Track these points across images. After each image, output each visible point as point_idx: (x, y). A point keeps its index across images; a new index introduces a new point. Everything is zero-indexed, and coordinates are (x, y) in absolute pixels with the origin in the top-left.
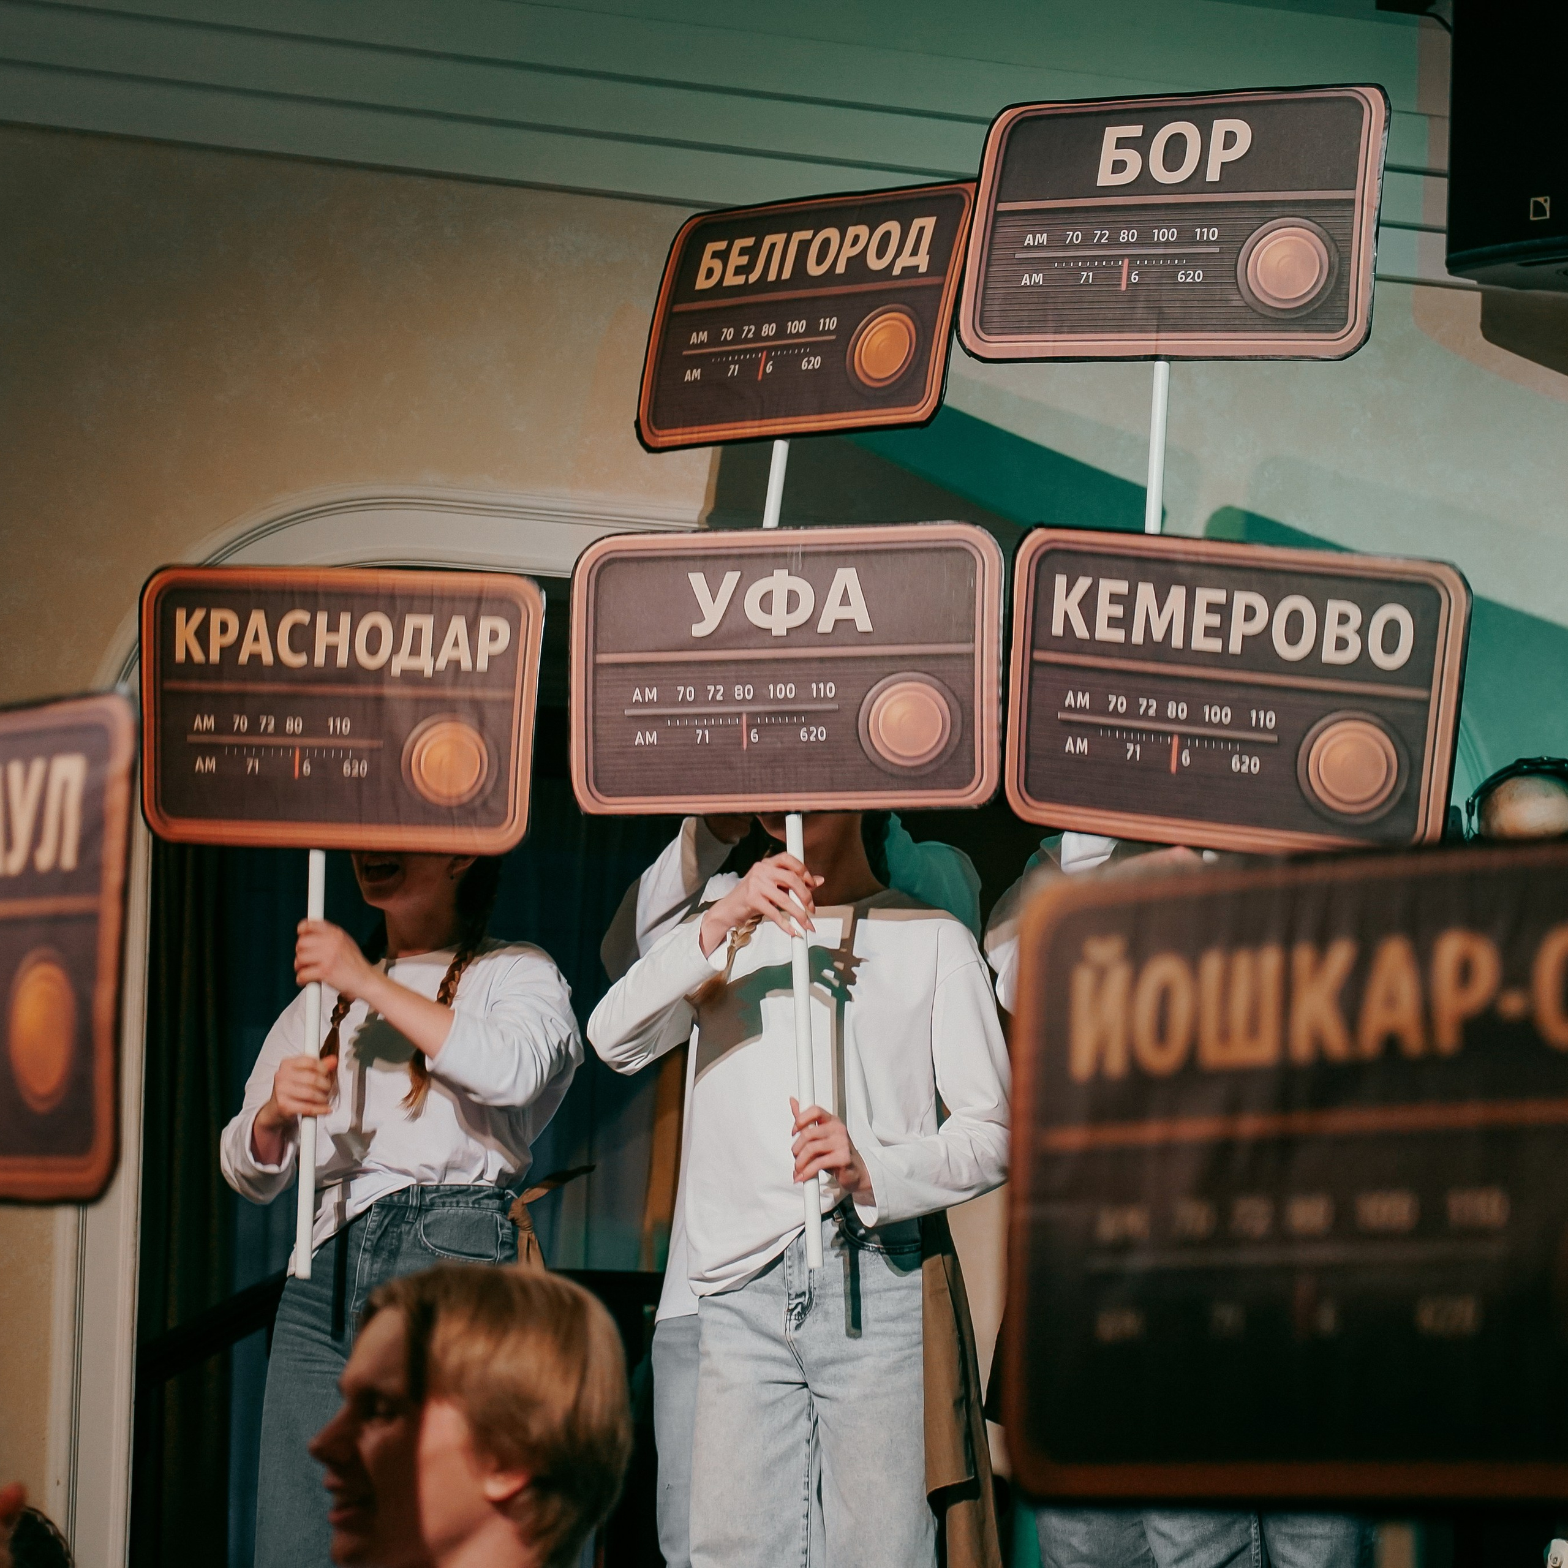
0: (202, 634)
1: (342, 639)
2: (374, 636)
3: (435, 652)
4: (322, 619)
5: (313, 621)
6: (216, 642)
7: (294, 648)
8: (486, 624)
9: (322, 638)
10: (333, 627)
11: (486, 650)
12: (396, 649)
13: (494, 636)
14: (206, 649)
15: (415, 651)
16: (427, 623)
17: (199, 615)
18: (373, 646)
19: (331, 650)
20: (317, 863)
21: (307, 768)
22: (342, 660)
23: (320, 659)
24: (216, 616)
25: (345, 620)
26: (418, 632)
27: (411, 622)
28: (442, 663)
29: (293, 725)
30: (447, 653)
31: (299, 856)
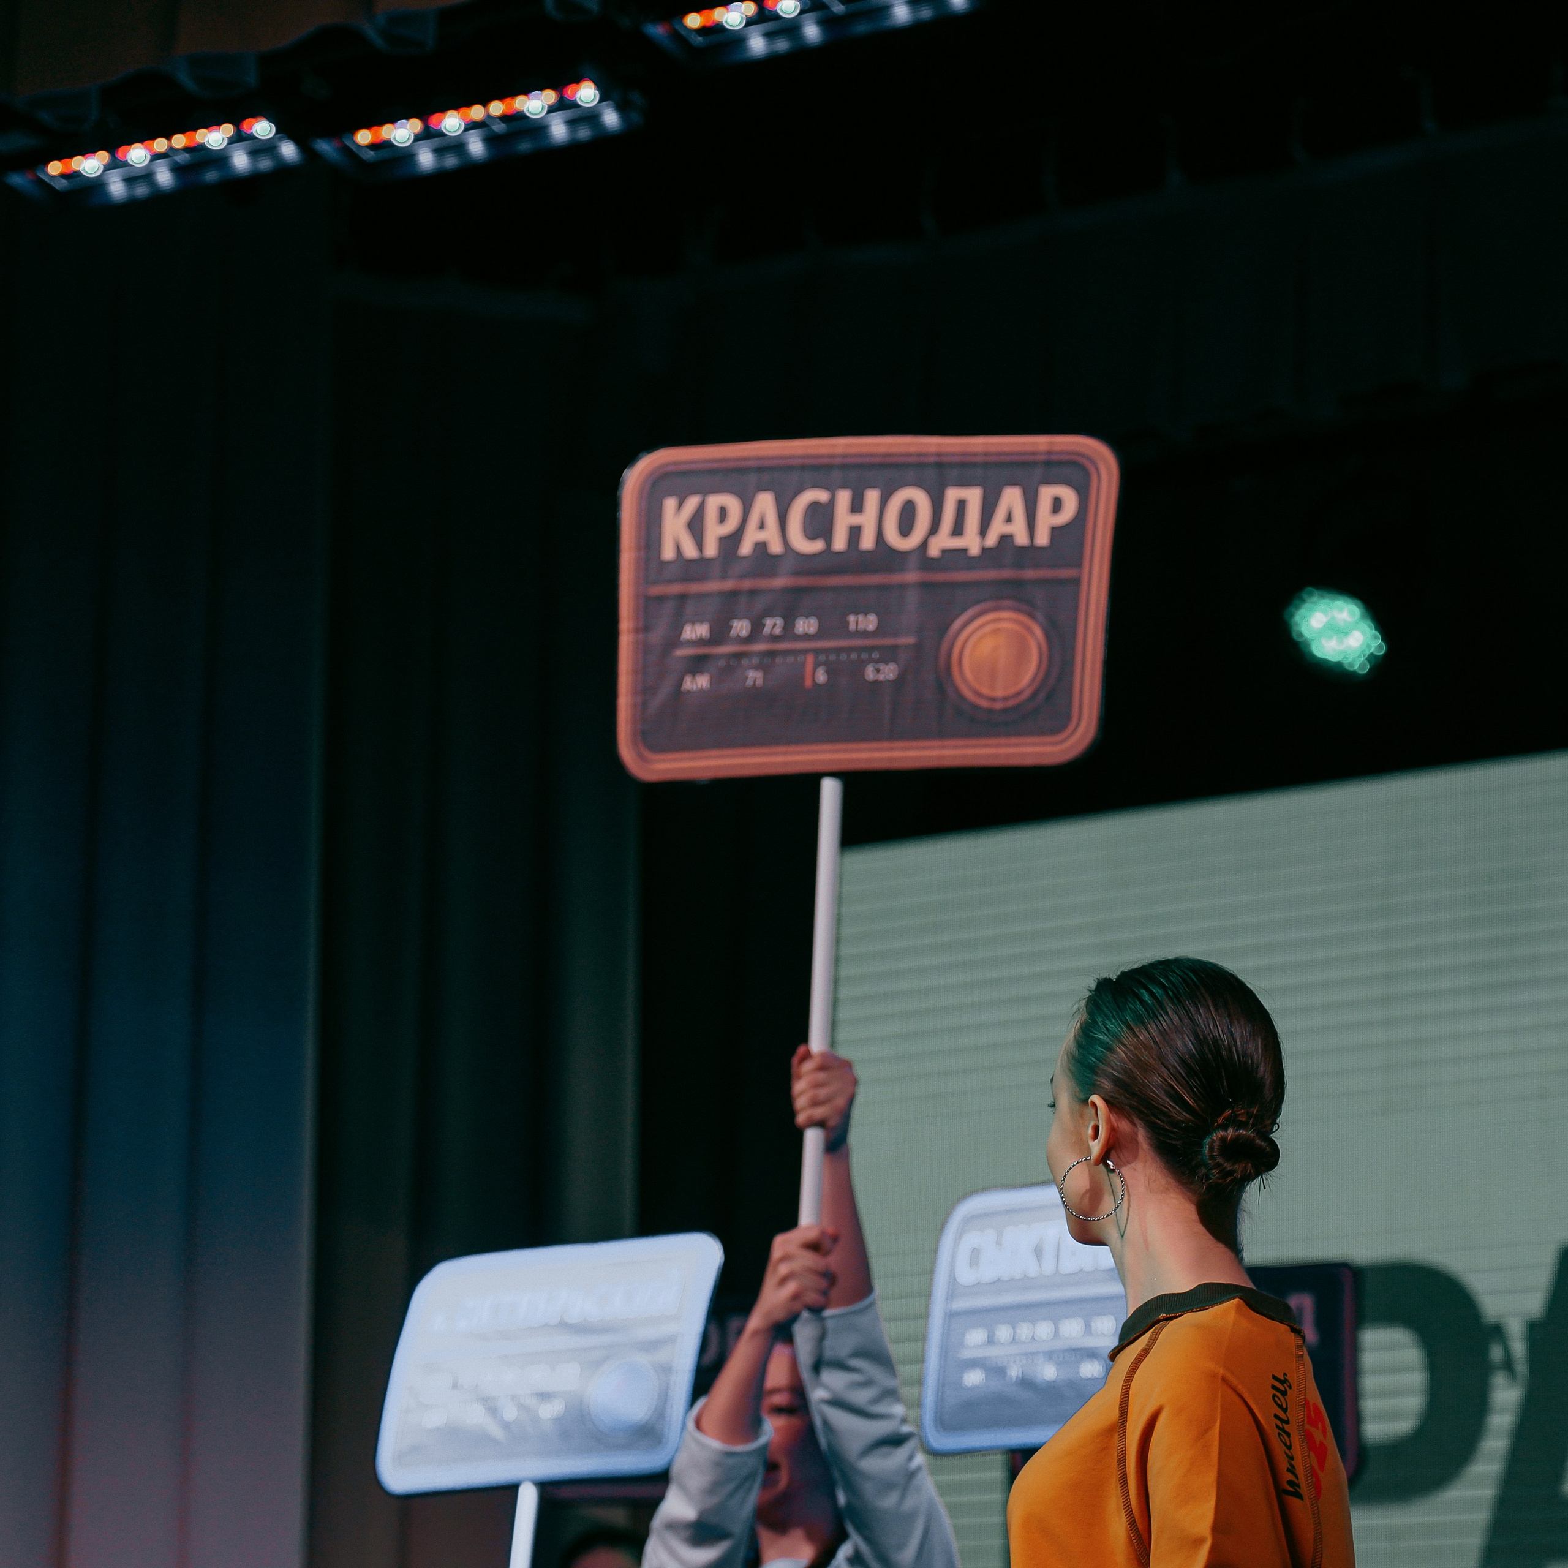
0: (696, 526)
1: (867, 520)
2: (908, 512)
3: (983, 531)
4: (844, 498)
5: (832, 502)
6: (714, 532)
7: (811, 534)
8: (1047, 494)
9: (843, 520)
10: (857, 506)
11: (1046, 520)
12: (934, 528)
13: (1057, 505)
14: (700, 544)
15: (958, 529)
16: (974, 496)
17: (692, 502)
18: (906, 525)
19: (855, 532)
20: (830, 792)
21: (821, 677)
22: (867, 542)
23: (840, 543)
24: (714, 502)
25: (872, 497)
26: (961, 505)
27: (952, 495)
28: (991, 540)
29: (805, 625)
30: (998, 528)
31: (808, 785)
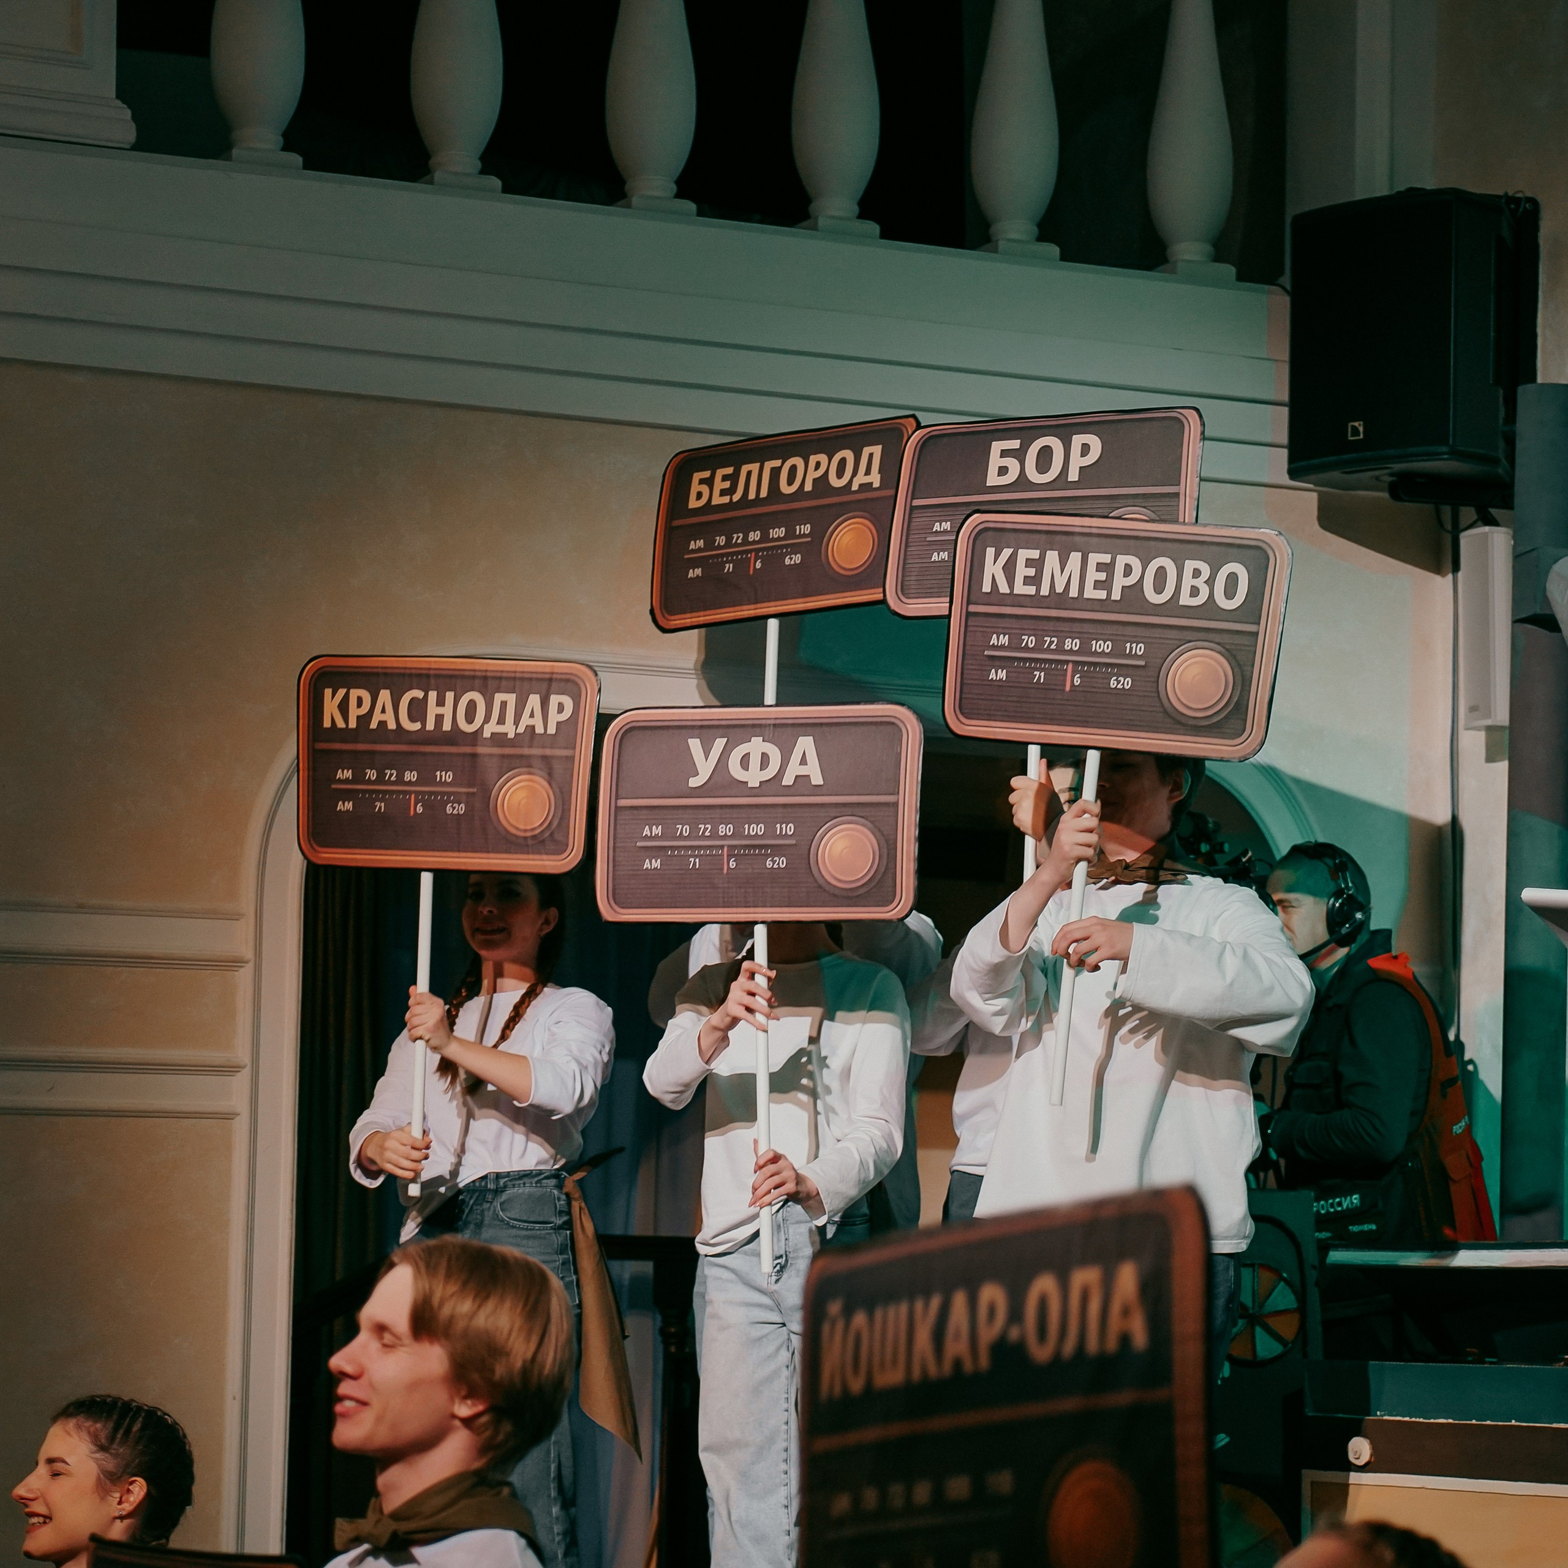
0: (344, 707)
1: (447, 711)
2: (472, 706)
3: (516, 723)
4: (433, 695)
5: (426, 697)
6: (354, 712)
7: (412, 718)
8: (554, 700)
9: (432, 710)
10: (441, 702)
11: (554, 718)
12: (487, 719)
13: (561, 708)
14: (346, 719)
15: (501, 721)
16: (511, 699)
17: (342, 692)
18: (470, 717)
19: (439, 718)
20: (427, 881)
21: (420, 809)
22: (447, 726)
23: (430, 726)
24: (355, 693)
25: (450, 696)
26: (504, 704)
27: (499, 697)
28: (521, 729)
29: (410, 776)
30: (525, 721)
31: (413, 876)
